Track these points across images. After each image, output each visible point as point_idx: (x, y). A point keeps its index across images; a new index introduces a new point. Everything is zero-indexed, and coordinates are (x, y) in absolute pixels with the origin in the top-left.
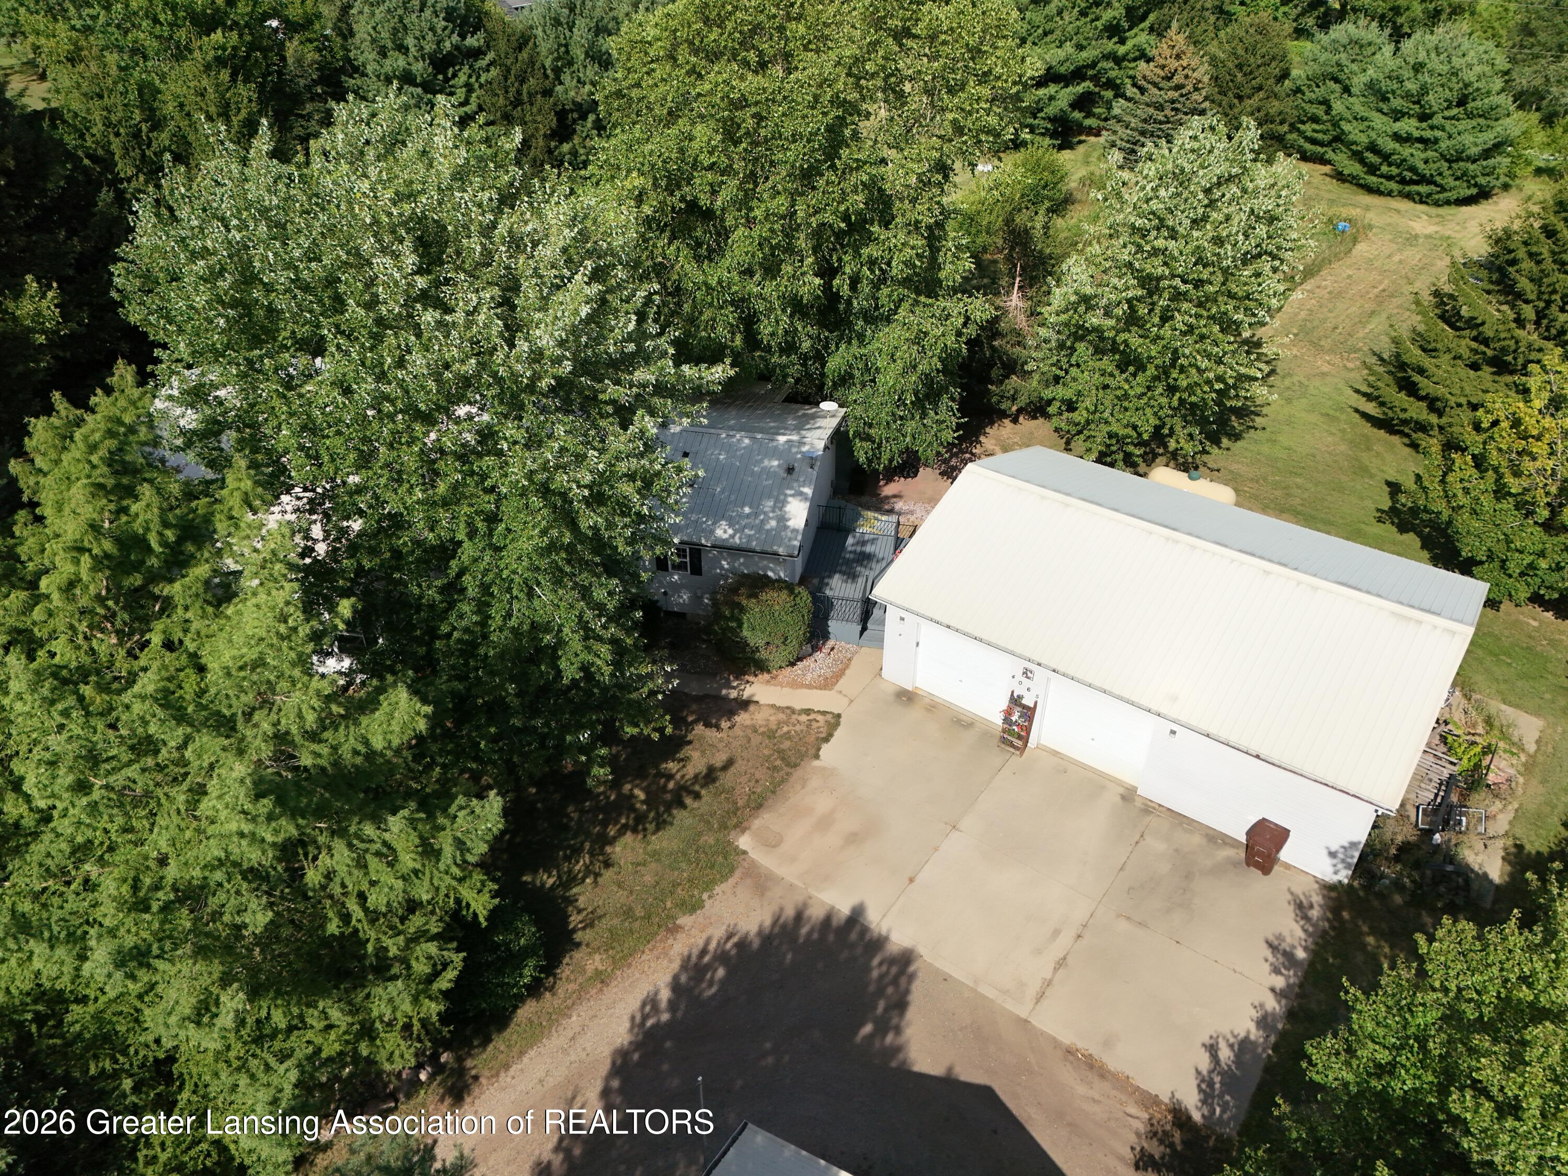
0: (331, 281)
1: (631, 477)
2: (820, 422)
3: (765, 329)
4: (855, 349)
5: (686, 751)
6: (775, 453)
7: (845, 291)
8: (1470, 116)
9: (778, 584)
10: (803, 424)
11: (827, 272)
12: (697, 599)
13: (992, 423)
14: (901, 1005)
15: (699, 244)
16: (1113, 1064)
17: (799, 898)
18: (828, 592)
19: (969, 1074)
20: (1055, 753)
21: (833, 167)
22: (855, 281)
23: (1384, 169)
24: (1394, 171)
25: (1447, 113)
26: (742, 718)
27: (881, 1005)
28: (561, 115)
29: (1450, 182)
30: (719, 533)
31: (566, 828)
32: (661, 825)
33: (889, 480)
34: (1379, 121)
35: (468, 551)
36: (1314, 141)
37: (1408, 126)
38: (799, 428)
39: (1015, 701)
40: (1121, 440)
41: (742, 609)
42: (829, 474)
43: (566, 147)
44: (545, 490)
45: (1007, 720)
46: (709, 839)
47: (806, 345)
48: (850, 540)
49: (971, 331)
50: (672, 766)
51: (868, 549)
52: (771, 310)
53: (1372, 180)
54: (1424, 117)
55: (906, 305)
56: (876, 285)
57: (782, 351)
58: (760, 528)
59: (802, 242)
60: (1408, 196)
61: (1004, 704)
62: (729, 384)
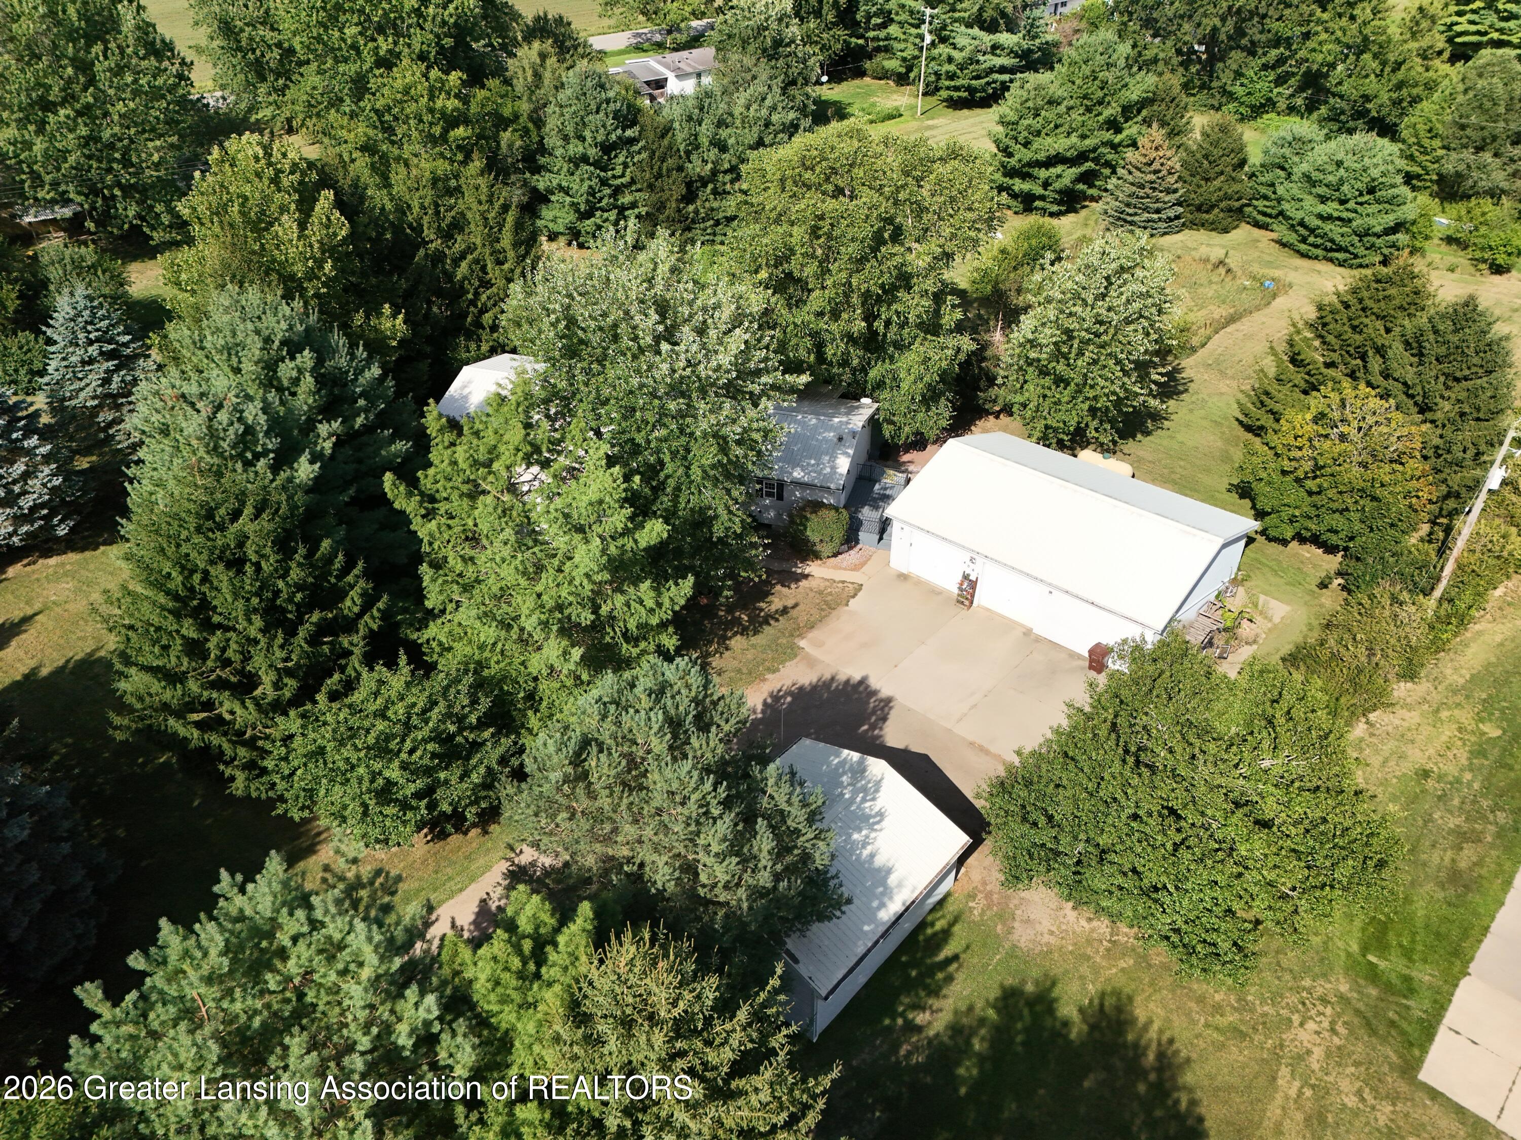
0: (615, 326)
1: (758, 430)
2: (861, 411)
3: (829, 351)
4: (887, 366)
5: (770, 598)
6: (832, 428)
7: (881, 330)
8: (1378, 202)
9: (830, 507)
10: (851, 411)
11: (870, 317)
12: (779, 515)
13: (980, 418)
14: (884, 719)
15: (791, 298)
16: (992, 749)
17: (833, 671)
18: (860, 516)
19: (916, 748)
20: (988, 610)
21: (876, 257)
22: (888, 323)
23: (1311, 239)
24: (1319, 241)
25: (1360, 200)
26: (804, 583)
27: (873, 719)
28: (689, 185)
29: (1361, 251)
30: (795, 474)
31: (704, 631)
32: (756, 632)
33: (907, 451)
34: (1309, 202)
35: (669, 468)
36: (1265, 214)
37: (1331, 208)
38: (847, 414)
39: (966, 577)
40: (1055, 430)
41: (807, 519)
42: (866, 445)
43: (691, 208)
44: (715, 435)
45: (960, 589)
46: (783, 641)
47: (855, 362)
48: (877, 487)
49: (962, 357)
50: (762, 605)
51: (888, 492)
52: (834, 340)
53: (1303, 247)
54: (1343, 202)
55: (919, 340)
56: (902, 326)
57: (840, 365)
58: (819, 473)
59: (855, 299)
60: (1331, 260)
61: (959, 578)
62: (808, 385)
